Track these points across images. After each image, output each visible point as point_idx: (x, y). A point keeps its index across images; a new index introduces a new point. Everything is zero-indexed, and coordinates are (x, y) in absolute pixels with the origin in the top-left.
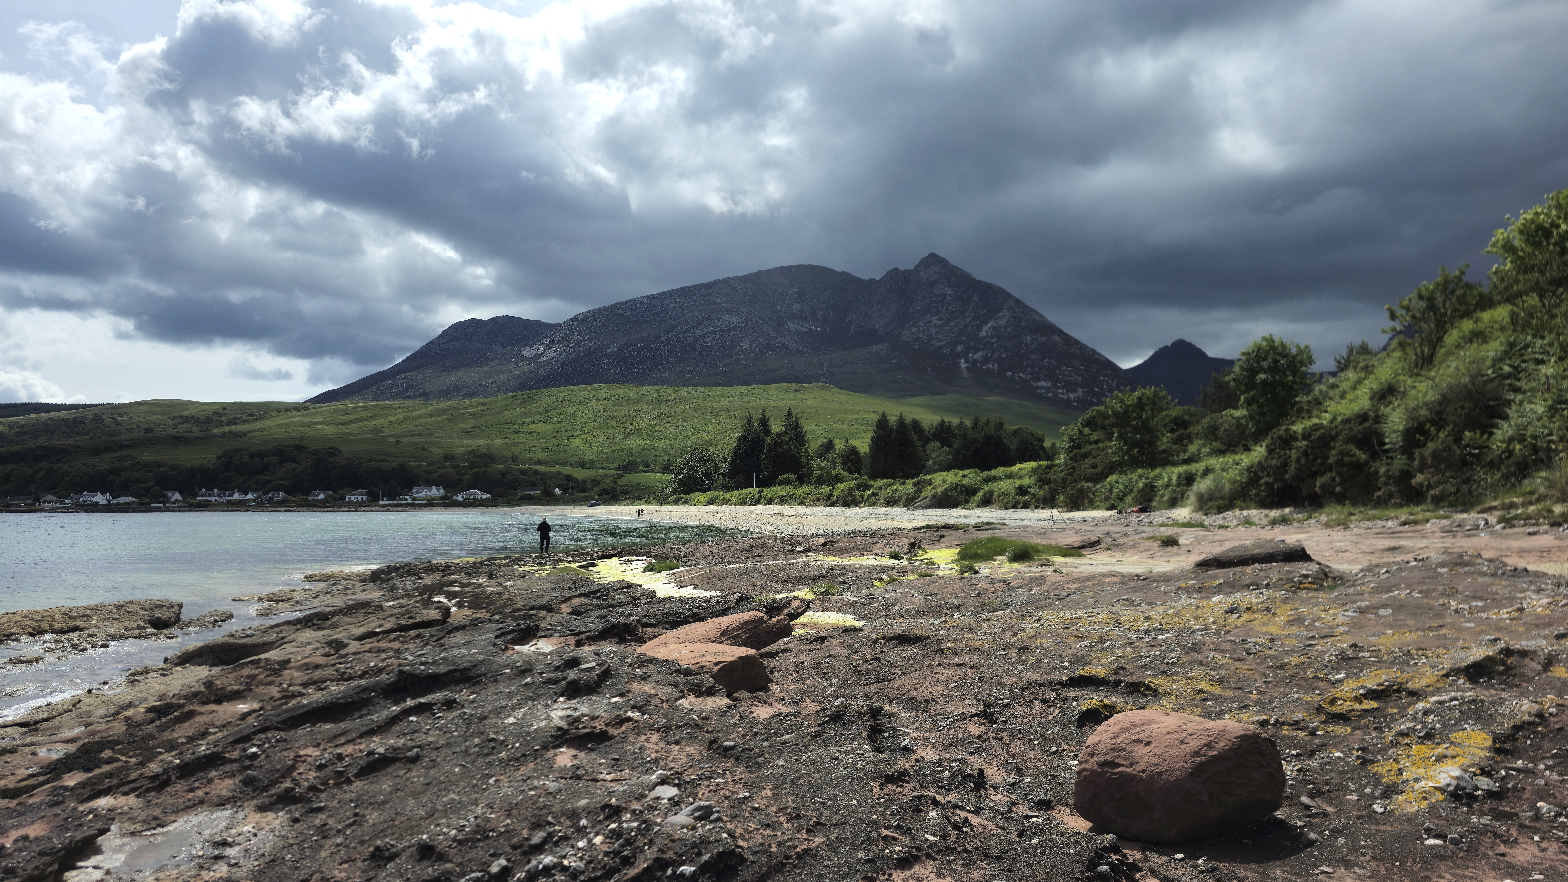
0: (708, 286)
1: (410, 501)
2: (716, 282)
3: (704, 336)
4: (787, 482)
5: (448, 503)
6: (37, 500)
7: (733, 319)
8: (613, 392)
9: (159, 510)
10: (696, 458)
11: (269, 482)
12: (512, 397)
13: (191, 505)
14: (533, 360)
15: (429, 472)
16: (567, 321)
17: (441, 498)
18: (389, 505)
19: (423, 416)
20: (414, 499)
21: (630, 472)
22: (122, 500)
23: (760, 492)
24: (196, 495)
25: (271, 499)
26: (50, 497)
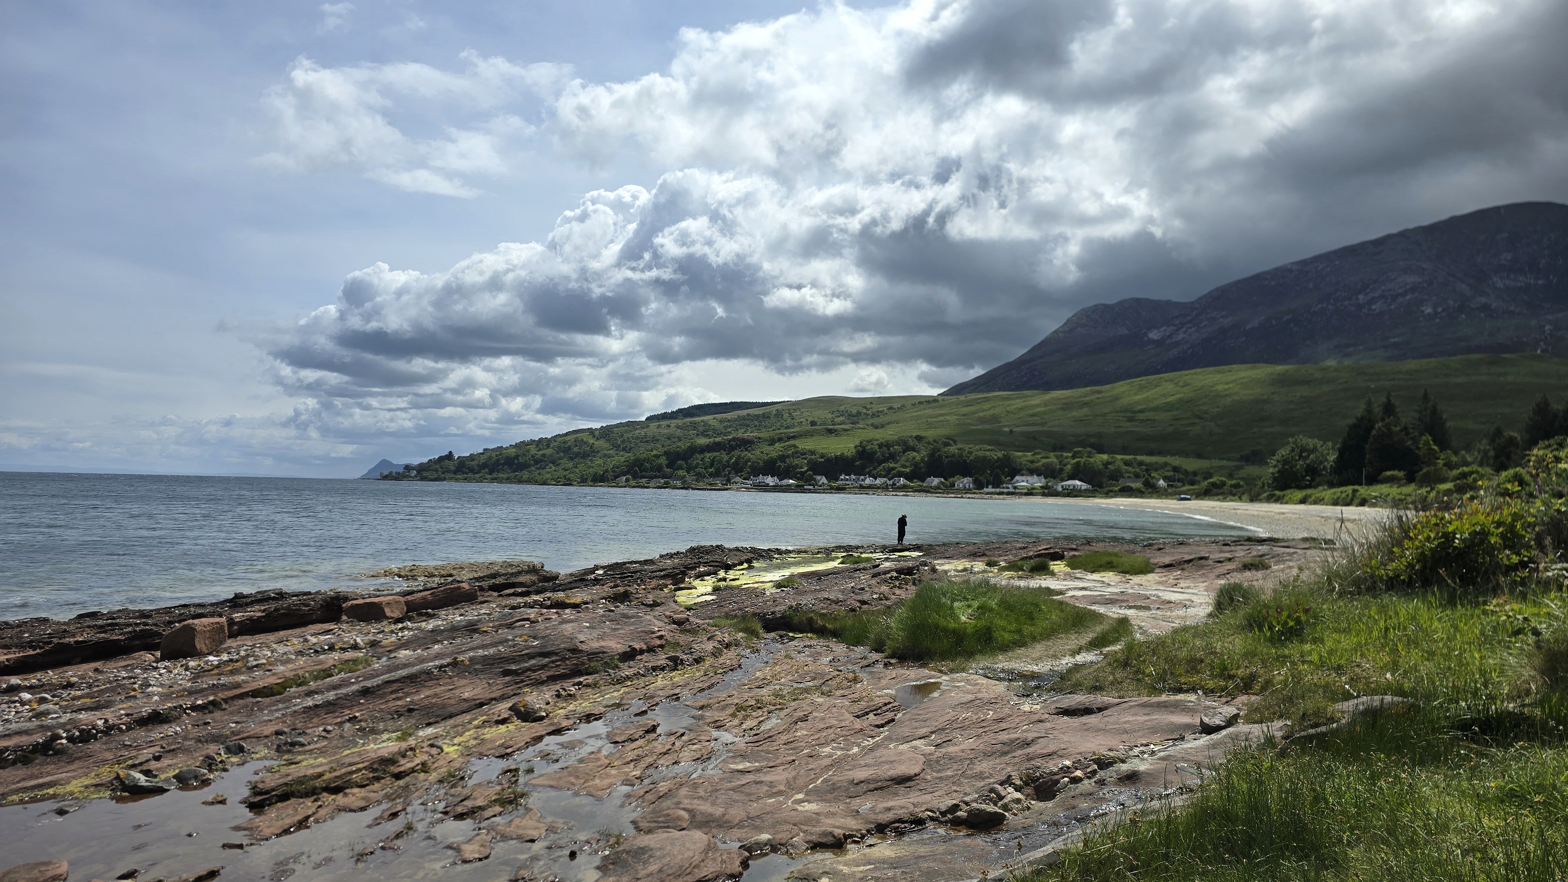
0: (1378, 243)
1: (1012, 490)
2: (1389, 237)
3: (1372, 301)
4: (1391, 480)
5: (1048, 492)
6: (729, 481)
7: (1411, 279)
8: (1242, 374)
9: (810, 491)
10: (1297, 451)
11: (894, 469)
12: (1128, 384)
13: (832, 488)
14: (1160, 343)
15: (1032, 462)
16: (1200, 299)
17: (1042, 487)
18: (992, 493)
19: (1038, 406)
20: (1015, 488)
21: (1253, 464)
22: (786, 482)
23: (1355, 491)
24: (837, 479)
25: (894, 484)
26: (738, 479)
